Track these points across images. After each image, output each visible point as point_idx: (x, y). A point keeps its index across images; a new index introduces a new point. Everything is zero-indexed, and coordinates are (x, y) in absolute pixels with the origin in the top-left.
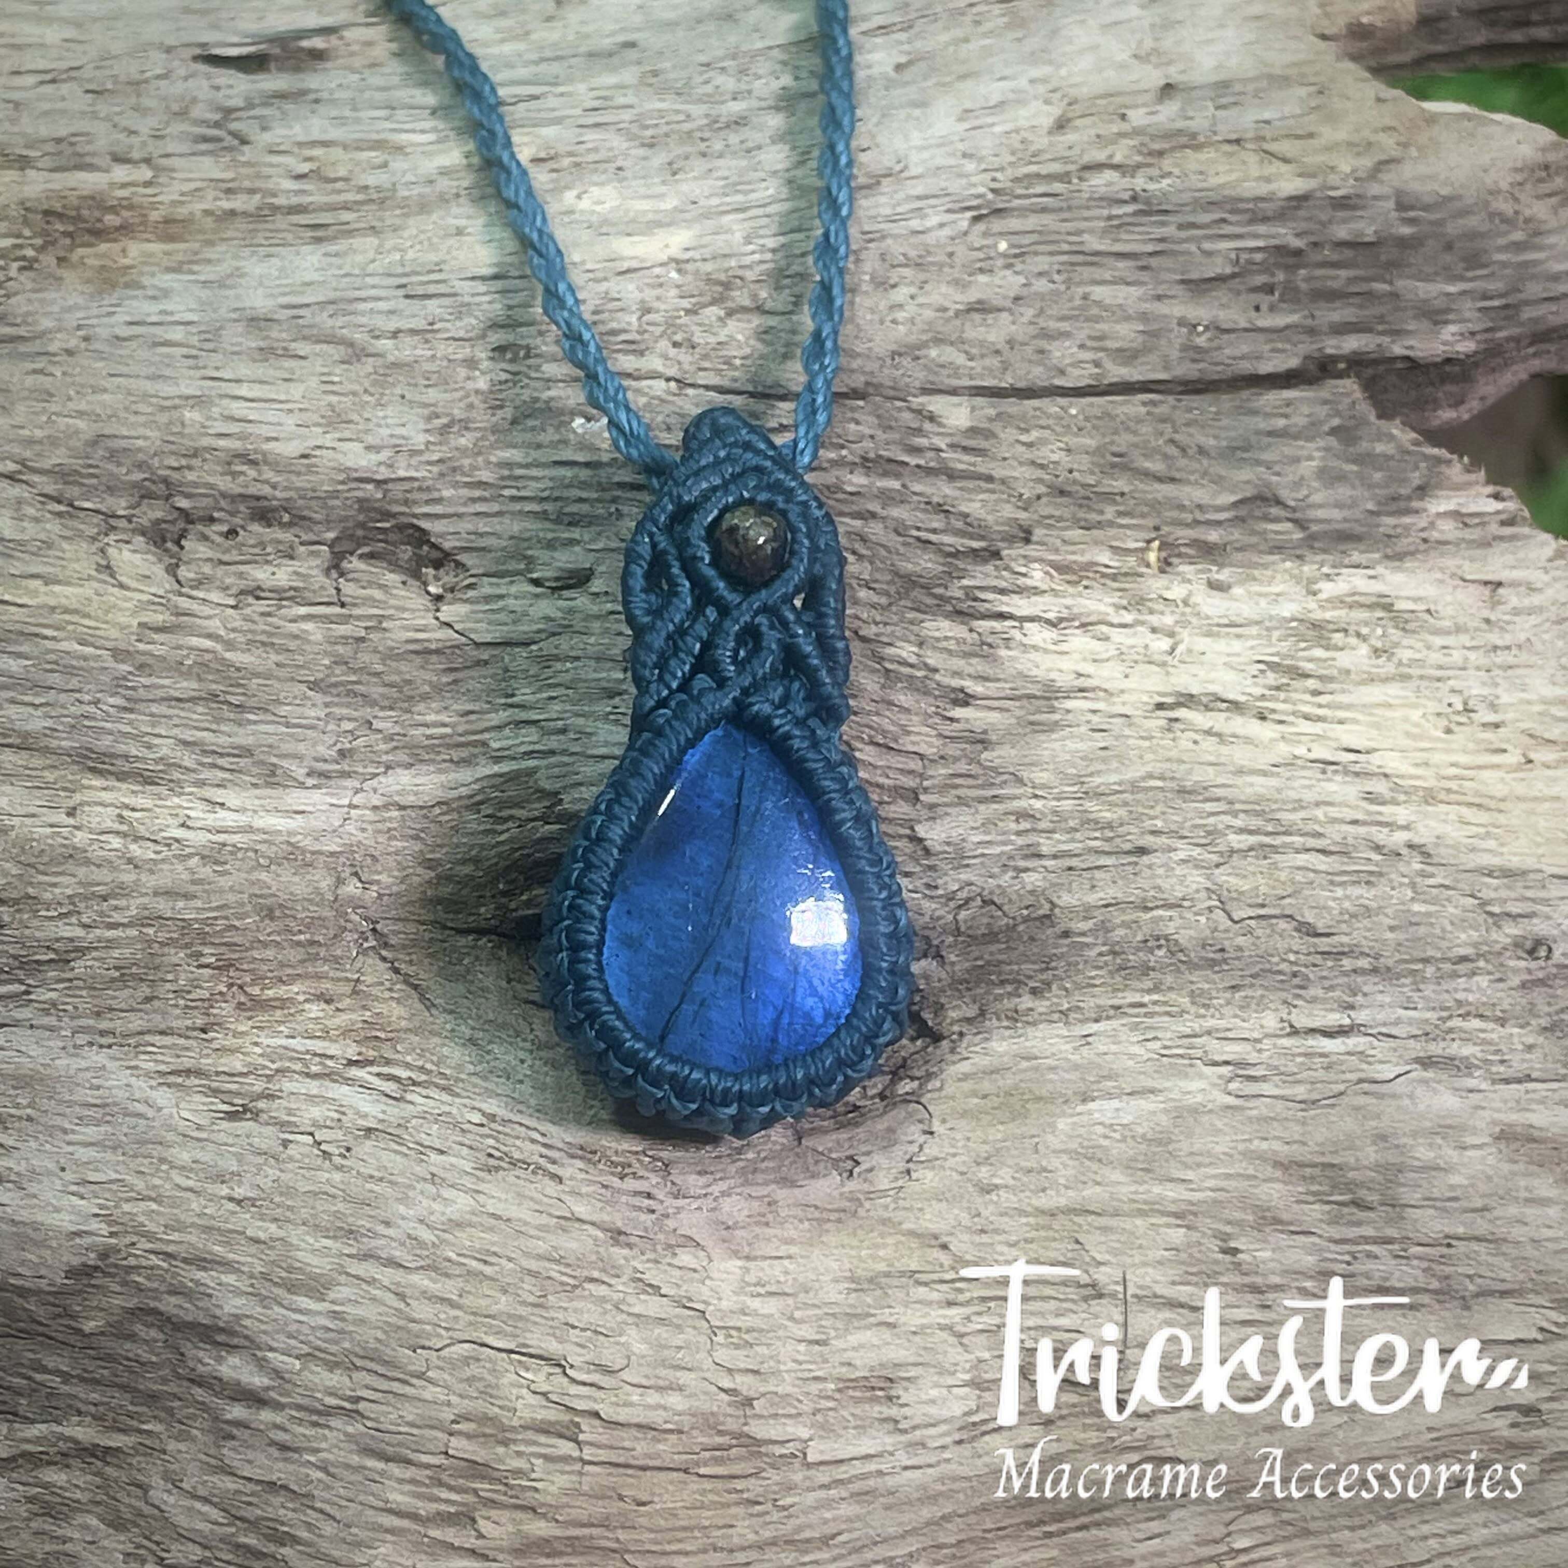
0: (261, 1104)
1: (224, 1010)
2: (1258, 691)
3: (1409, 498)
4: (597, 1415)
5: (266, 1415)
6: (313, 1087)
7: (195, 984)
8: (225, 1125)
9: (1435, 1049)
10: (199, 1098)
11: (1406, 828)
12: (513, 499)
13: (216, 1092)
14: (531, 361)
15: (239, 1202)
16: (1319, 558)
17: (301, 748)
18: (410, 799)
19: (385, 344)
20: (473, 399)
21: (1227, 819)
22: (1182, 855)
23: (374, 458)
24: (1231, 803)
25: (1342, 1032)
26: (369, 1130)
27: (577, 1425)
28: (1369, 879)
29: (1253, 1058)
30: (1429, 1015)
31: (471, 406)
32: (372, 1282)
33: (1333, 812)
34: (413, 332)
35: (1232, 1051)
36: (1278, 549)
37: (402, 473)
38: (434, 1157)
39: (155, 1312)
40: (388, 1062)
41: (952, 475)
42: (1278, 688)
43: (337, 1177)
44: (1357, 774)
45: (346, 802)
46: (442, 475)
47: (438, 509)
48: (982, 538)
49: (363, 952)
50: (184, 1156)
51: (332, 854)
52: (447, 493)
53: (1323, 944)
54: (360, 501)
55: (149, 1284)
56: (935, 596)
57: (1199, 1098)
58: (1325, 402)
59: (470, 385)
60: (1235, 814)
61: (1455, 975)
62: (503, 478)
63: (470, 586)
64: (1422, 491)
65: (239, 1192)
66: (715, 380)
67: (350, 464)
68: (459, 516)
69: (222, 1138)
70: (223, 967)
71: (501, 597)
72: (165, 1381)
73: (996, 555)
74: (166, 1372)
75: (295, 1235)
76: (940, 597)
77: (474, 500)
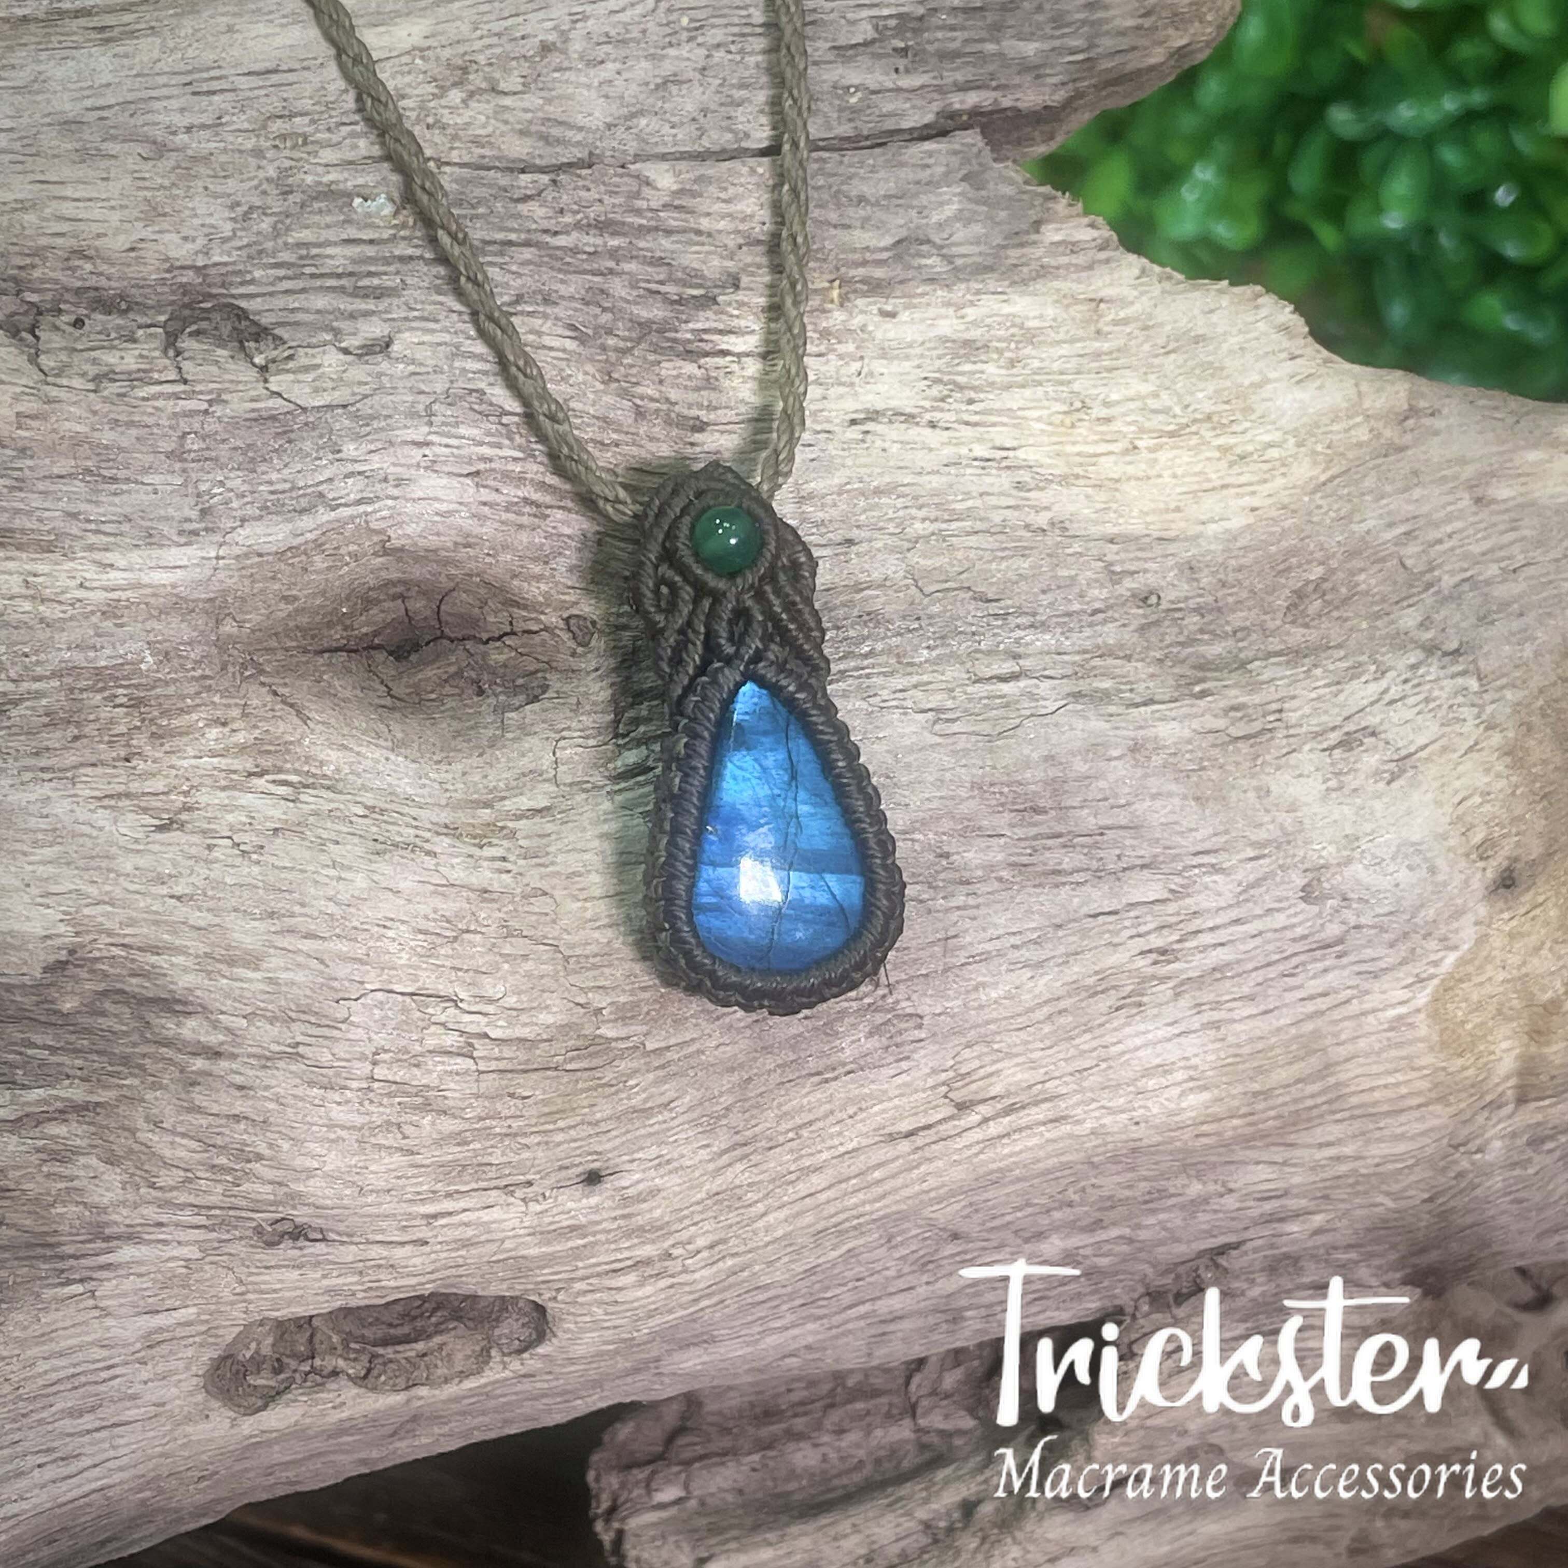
0: (184, 816)
1: (140, 741)
2: (927, 404)
3: (1027, 233)
4: (486, 1036)
5: (224, 1064)
6: (222, 797)
7: (112, 721)
8: (158, 836)
9: (1083, 686)
10: (131, 816)
11: (1047, 508)
12: (313, 276)
13: (145, 810)
14: (310, 148)
15: (179, 898)
16: (963, 286)
17: (171, 511)
18: (266, 548)
19: (182, 138)
20: (265, 186)
21: (914, 512)
22: (880, 544)
23: (189, 246)
24: (916, 498)
25: (1013, 677)
26: (276, 830)
27: (471, 1045)
28: (1023, 552)
29: (949, 704)
30: (1077, 658)
31: (264, 193)
32: (298, 952)
33: (992, 500)
34: (204, 127)
35: (934, 701)
36: (932, 280)
37: (216, 259)
38: (332, 847)
39: (122, 992)
40: (280, 771)
41: (669, 232)
42: (943, 400)
43: (256, 870)
44: (1008, 468)
45: (213, 554)
46: (250, 257)
47: (251, 289)
48: (700, 286)
49: (244, 679)
50: (127, 864)
51: (211, 600)
52: (258, 274)
53: (993, 608)
54: (182, 285)
55: (112, 971)
56: (669, 340)
57: (914, 739)
58: (955, 153)
59: (261, 174)
60: (920, 508)
61: (1091, 625)
62: (301, 258)
63: (290, 358)
64: (1037, 225)
65: (179, 890)
66: (466, 159)
67: (172, 254)
68: (271, 294)
69: (156, 848)
70: (136, 703)
71: (318, 366)
72: (135, 1045)
73: (714, 300)
74: (135, 1037)
75: (230, 920)
76: (675, 340)
77: (281, 279)
